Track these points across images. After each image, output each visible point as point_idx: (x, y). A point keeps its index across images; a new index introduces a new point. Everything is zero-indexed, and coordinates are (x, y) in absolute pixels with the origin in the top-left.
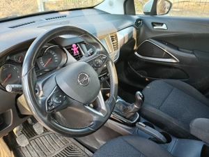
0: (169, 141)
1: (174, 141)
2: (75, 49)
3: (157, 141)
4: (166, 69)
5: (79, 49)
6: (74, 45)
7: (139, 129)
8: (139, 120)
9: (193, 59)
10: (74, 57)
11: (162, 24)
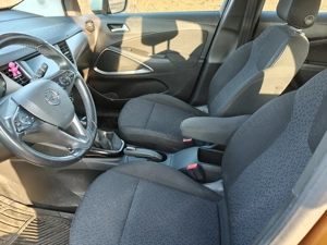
0: (164, 158)
1: (170, 156)
2: (14, 70)
3: (157, 160)
4: (139, 84)
5: (19, 69)
6: (11, 64)
7: (130, 155)
8: (125, 147)
9: (166, 64)
10: (16, 80)
11: (121, 25)
